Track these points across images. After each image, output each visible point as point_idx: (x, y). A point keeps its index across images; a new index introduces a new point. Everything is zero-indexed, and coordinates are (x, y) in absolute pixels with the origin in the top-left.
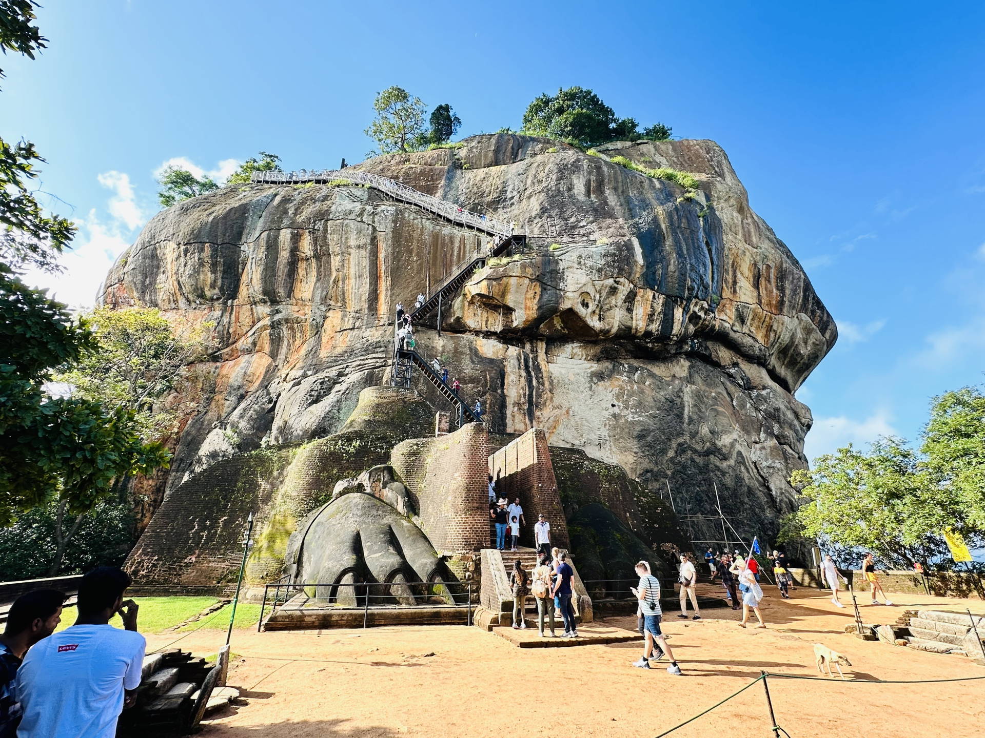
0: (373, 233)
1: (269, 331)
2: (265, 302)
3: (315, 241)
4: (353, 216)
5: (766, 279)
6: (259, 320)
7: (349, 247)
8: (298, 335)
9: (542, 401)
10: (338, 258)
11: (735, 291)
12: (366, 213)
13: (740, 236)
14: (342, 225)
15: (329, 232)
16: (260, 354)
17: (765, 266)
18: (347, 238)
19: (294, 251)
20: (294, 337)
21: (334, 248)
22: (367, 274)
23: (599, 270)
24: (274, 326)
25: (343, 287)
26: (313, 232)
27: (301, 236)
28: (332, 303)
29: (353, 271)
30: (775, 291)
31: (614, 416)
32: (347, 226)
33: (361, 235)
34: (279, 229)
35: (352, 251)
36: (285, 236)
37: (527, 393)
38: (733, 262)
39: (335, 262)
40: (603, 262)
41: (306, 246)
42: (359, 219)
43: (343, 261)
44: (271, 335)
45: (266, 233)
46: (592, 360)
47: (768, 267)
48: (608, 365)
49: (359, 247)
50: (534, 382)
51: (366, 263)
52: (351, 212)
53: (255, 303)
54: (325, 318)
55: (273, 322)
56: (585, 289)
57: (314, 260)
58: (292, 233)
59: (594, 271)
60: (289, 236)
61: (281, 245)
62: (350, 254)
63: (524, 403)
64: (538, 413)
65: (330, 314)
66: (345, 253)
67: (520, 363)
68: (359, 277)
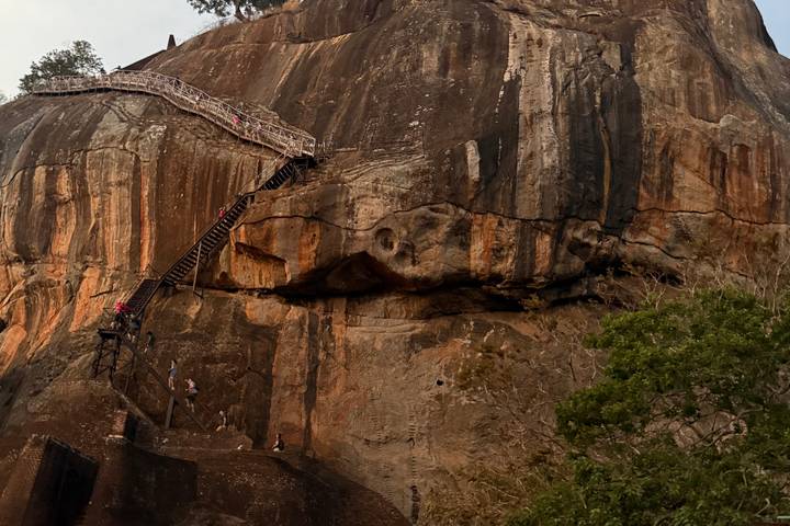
0: (136, 164)
1: (22, 298)
2: (19, 261)
3: (73, 177)
4: (114, 144)
5: (739, 169)
6: (15, 284)
7: (109, 184)
8: (52, 302)
9: (330, 380)
10: (98, 199)
11: (670, 196)
12: (130, 137)
13: (682, 108)
14: (102, 156)
15: (88, 166)
16: (15, 327)
17: (735, 150)
18: (107, 173)
19: (51, 193)
20: (48, 304)
21: (93, 187)
22: (129, 219)
23: (403, 197)
24: (28, 291)
25: (104, 237)
26: (70, 166)
27: (58, 173)
28: (90, 258)
29: (113, 216)
30: (756, 185)
31: (438, 397)
32: (108, 156)
33: (124, 168)
34: (35, 167)
35: (112, 189)
36: (40, 174)
37: (307, 370)
38: (665, 151)
39: (95, 204)
40: (409, 185)
41: (64, 187)
42: (121, 146)
43: (103, 203)
44: (26, 303)
45: (21, 172)
46: (417, 318)
47: (744, 149)
48: (444, 323)
49: (120, 184)
50: (321, 356)
51: (127, 203)
52: (113, 138)
53: (9, 263)
54: (81, 278)
55: (27, 286)
56: (384, 225)
57: (72, 203)
58: (46, 171)
59: (396, 199)
60: (43, 175)
61: (35, 187)
62: (110, 194)
63: (300, 385)
64: (321, 398)
65: (86, 274)
66: (105, 192)
67: (302, 329)
68: (121, 223)
